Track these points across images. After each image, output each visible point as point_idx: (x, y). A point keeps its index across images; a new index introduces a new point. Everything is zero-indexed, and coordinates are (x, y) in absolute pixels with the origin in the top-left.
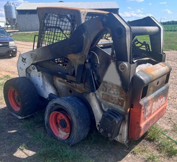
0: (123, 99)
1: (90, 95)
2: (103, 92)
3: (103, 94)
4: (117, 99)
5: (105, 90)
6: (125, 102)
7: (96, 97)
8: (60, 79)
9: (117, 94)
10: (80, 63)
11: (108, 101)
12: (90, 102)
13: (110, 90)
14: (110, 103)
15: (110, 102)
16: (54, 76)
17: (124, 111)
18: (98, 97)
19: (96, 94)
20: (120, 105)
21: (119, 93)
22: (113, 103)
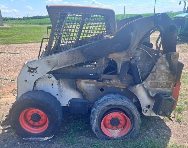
0: (171, 82)
1: (136, 87)
2: (151, 81)
3: (151, 83)
4: (165, 83)
5: (153, 78)
6: (172, 84)
7: (144, 87)
8: (86, 81)
9: (166, 79)
10: (125, 61)
11: (157, 87)
12: (136, 93)
13: (159, 77)
14: (158, 89)
15: (158, 87)
16: (78, 80)
17: (171, 91)
18: (145, 86)
19: (143, 85)
20: (168, 88)
21: (167, 78)
22: (162, 87)
